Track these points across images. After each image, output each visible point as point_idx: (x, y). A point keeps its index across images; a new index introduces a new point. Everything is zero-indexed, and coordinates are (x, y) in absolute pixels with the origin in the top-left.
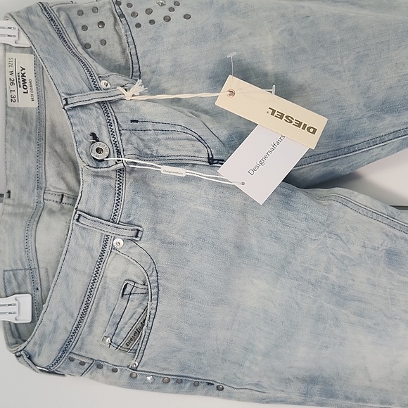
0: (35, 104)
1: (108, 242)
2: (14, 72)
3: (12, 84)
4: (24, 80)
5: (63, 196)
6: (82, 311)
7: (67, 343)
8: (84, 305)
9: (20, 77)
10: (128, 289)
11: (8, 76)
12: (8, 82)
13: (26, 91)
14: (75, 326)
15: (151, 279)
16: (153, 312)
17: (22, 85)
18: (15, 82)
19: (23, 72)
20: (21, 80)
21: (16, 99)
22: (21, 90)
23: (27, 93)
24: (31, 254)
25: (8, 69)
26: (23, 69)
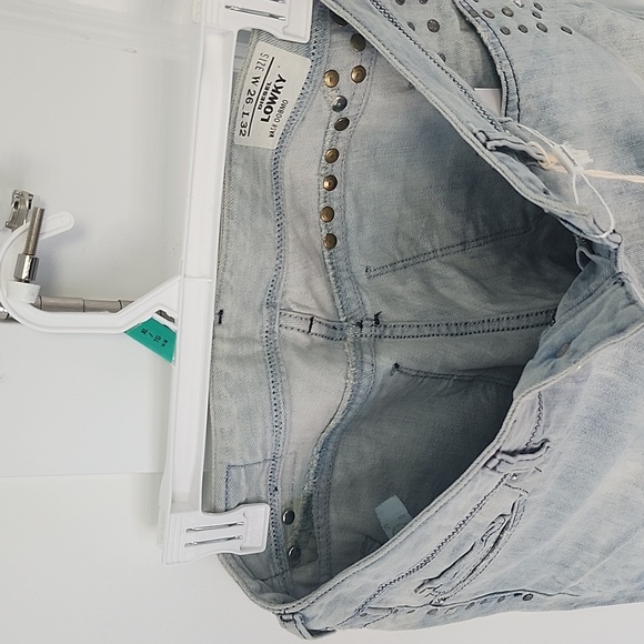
0: (273, 143)
2: (261, 81)
3: (249, 100)
4: (273, 100)
5: (312, 320)
9: (269, 92)
11: (248, 85)
12: (244, 96)
13: (266, 117)
17: (264, 105)
18: (255, 98)
19: (278, 84)
20: (269, 95)
21: (247, 129)
22: (260, 114)
23: (267, 120)
25: (253, 72)
26: (282, 80)
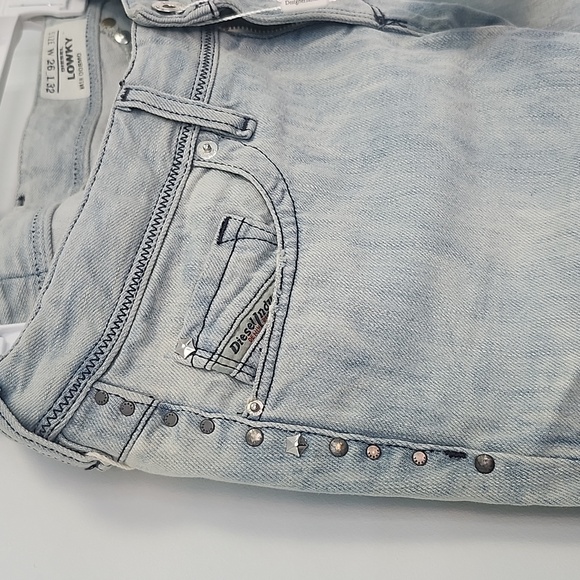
0: (85, 93)
1: (187, 145)
2: (55, 50)
3: (50, 67)
4: (69, 59)
6: (129, 281)
7: (92, 357)
8: (134, 270)
9: (64, 54)
10: (232, 227)
11: (45, 57)
12: (45, 65)
13: (71, 75)
14: (114, 319)
15: (279, 208)
16: (289, 269)
17: (66, 67)
18: (55, 65)
19: (68, 45)
20: (65, 58)
21: (55, 88)
22: (64, 75)
23: (73, 78)
24: (40, 241)
25: (47, 47)
26: (69, 40)
